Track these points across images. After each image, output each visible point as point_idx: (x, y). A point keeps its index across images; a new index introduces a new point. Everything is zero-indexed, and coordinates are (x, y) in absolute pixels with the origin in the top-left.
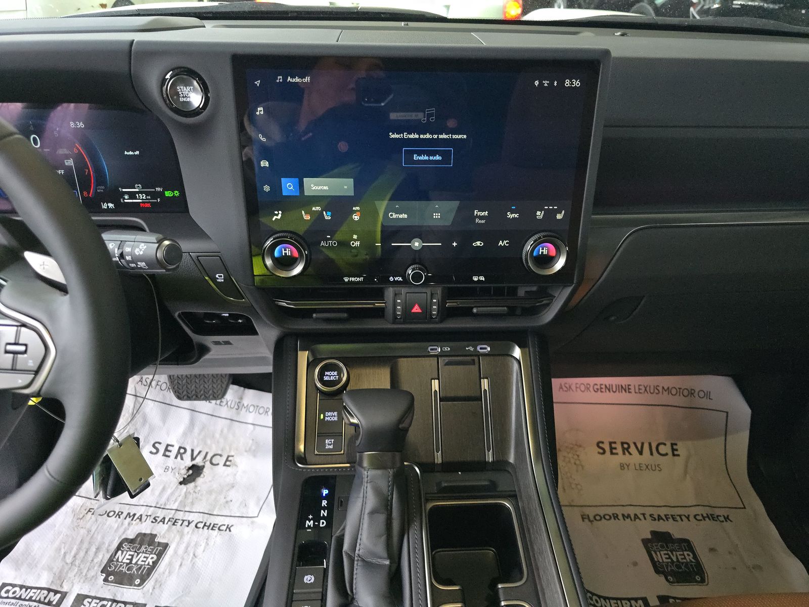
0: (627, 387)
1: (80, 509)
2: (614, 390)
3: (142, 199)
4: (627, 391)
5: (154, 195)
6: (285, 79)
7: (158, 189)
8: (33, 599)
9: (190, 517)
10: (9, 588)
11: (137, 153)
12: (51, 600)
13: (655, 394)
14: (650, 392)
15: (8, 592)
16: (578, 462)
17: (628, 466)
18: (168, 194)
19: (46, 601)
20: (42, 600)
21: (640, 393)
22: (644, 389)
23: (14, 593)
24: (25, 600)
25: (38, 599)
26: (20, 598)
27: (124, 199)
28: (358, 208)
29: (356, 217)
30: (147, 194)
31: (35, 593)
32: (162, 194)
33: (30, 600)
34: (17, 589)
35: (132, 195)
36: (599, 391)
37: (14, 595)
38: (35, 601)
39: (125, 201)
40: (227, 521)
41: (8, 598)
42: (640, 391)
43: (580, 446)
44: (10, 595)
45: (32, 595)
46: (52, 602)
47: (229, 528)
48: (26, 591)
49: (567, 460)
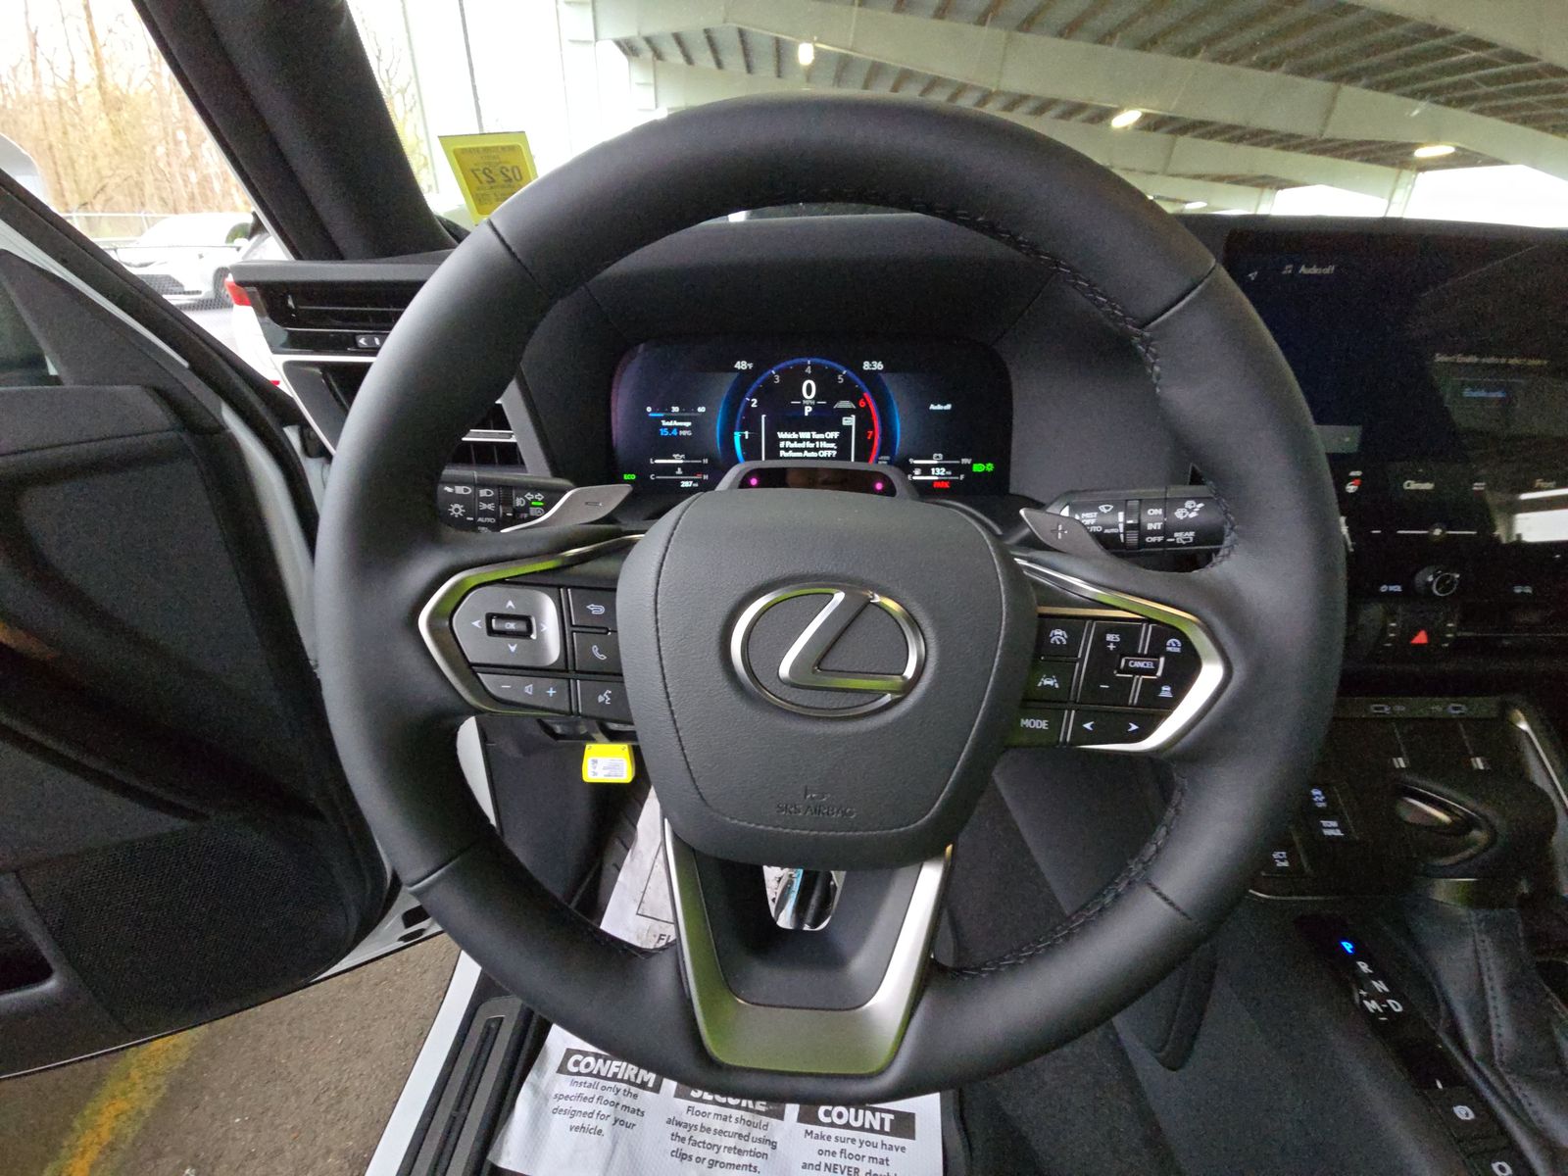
1: (647, 935)
3: (940, 476)
5: (956, 470)
6: (1296, 269)
7: (965, 461)
8: (619, 1076)
10: (579, 1057)
11: (948, 407)
12: (645, 1080)
15: (577, 1063)
18: (978, 468)
19: (639, 1081)
20: (633, 1079)
23: (588, 1065)
24: (605, 1078)
25: (626, 1078)
26: (598, 1076)
27: (913, 475)
28: (1358, 473)
29: (1352, 487)
30: (948, 467)
31: (619, 1067)
32: (970, 466)
33: (614, 1078)
34: (591, 1059)
35: (926, 470)
37: (588, 1070)
38: (622, 1081)
39: (915, 478)
41: (579, 1074)
44: (583, 1070)
45: (617, 1070)
46: (647, 1083)
48: (605, 1062)
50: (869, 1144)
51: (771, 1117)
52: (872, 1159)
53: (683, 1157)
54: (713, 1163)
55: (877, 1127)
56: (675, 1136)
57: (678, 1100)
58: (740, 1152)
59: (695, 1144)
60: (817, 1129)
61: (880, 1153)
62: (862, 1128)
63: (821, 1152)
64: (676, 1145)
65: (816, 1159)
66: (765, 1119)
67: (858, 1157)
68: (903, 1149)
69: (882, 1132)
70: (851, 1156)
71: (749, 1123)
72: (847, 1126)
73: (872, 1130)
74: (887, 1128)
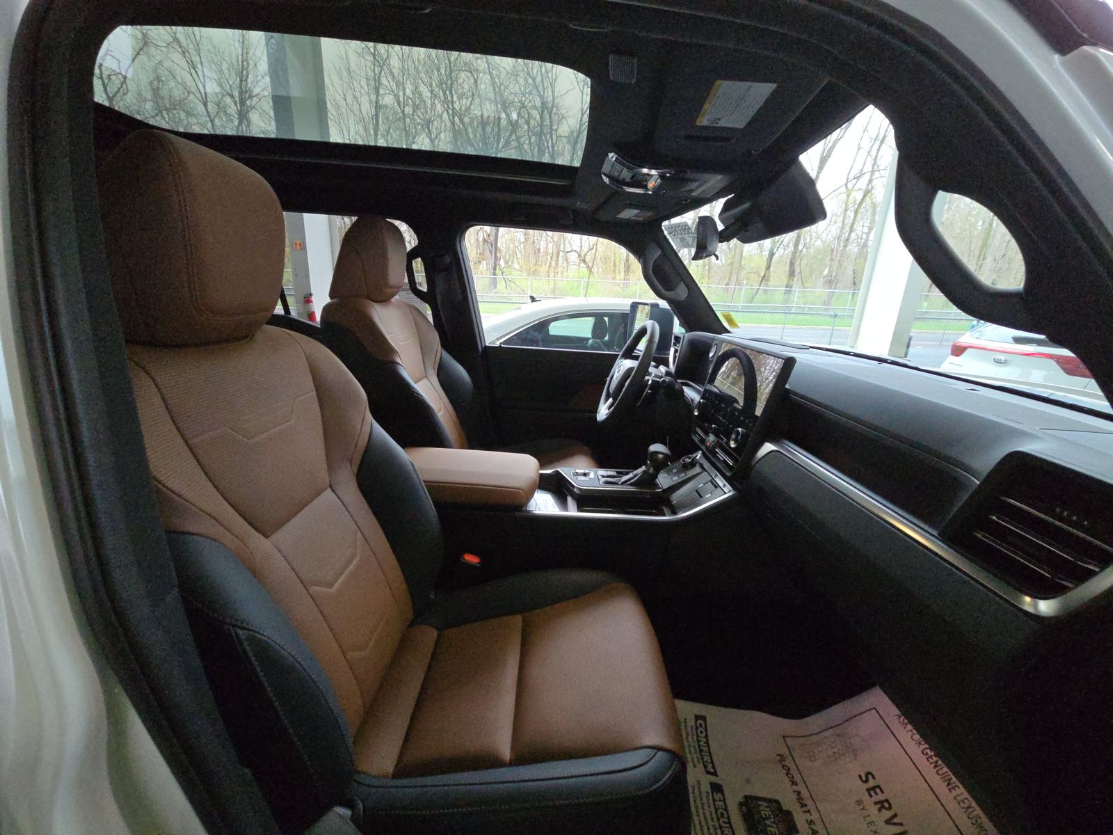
0: (954, 785)
2: (940, 772)
4: (949, 787)
13: (970, 821)
14: (969, 814)
16: (837, 756)
17: (863, 809)
21: (959, 804)
22: (967, 805)
36: (927, 756)
42: (961, 803)
43: (855, 755)
49: (833, 745)
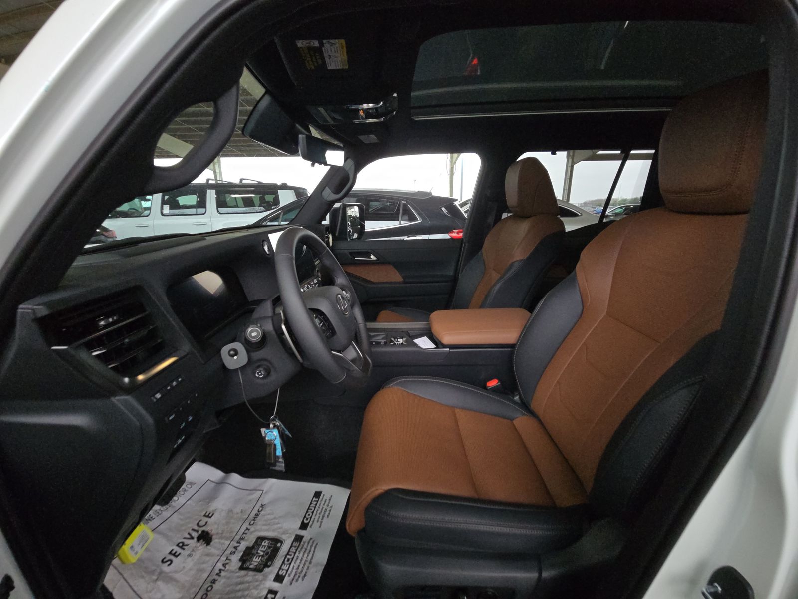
9: (242, 530)
40: (259, 504)
47: (262, 506)
50: (319, 505)
51: (302, 539)
52: (324, 504)
53: (305, 575)
54: (310, 562)
55: (315, 502)
56: (297, 580)
57: (284, 582)
58: (310, 551)
59: (302, 571)
60: (310, 524)
61: (323, 502)
62: (315, 507)
63: (318, 521)
64: (300, 579)
65: (319, 523)
66: (302, 543)
67: (323, 508)
68: (324, 495)
69: (317, 501)
70: (321, 511)
71: (302, 548)
72: (313, 512)
73: (316, 504)
74: (317, 499)
